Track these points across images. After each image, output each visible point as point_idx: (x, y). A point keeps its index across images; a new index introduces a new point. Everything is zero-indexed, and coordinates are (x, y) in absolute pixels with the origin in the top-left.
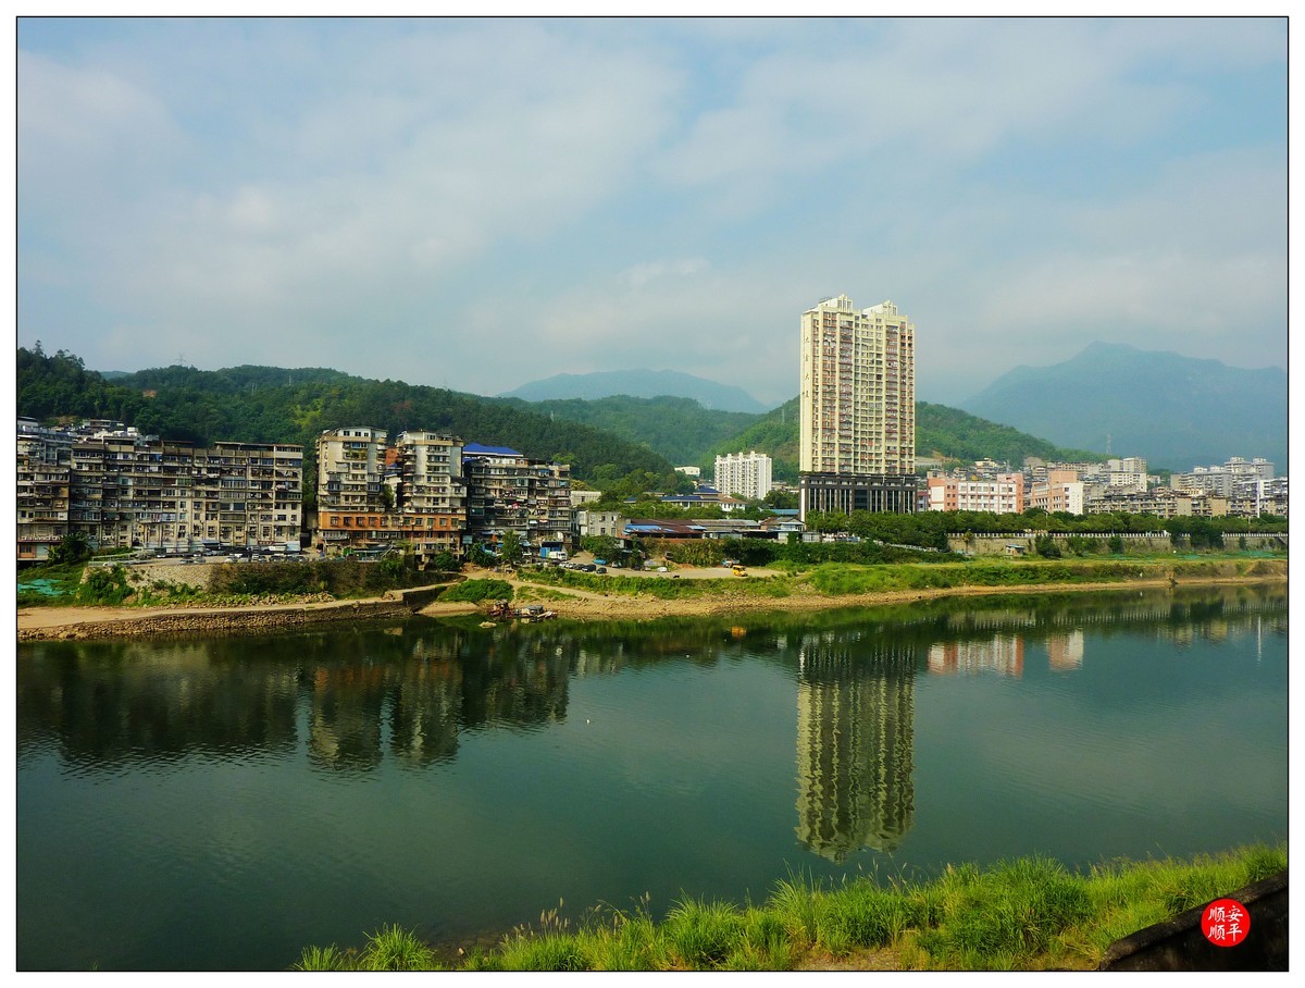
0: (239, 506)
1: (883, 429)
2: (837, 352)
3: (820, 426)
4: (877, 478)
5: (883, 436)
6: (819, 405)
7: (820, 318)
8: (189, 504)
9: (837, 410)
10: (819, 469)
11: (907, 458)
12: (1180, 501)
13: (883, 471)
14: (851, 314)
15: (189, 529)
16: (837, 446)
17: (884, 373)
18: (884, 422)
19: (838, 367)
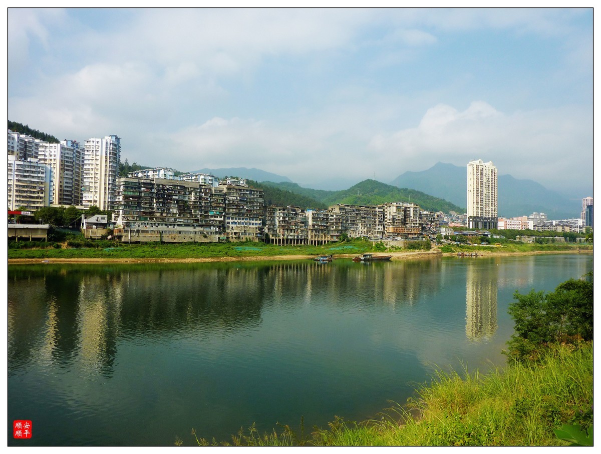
0: (370, 225)
1: (490, 203)
2: (480, 178)
3: (475, 201)
4: (489, 218)
5: (490, 205)
6: (475, 195)
7: (475, 166)
8: (360, 224)
9: (480, 196)
10: (475, 215)
11: (495, 212)
12: (558, 227)
13: (490, 216)
14: (482, 166)
15: (360, 232)
16: (480, 208)
18: (490, 201)
19: (480, 183)
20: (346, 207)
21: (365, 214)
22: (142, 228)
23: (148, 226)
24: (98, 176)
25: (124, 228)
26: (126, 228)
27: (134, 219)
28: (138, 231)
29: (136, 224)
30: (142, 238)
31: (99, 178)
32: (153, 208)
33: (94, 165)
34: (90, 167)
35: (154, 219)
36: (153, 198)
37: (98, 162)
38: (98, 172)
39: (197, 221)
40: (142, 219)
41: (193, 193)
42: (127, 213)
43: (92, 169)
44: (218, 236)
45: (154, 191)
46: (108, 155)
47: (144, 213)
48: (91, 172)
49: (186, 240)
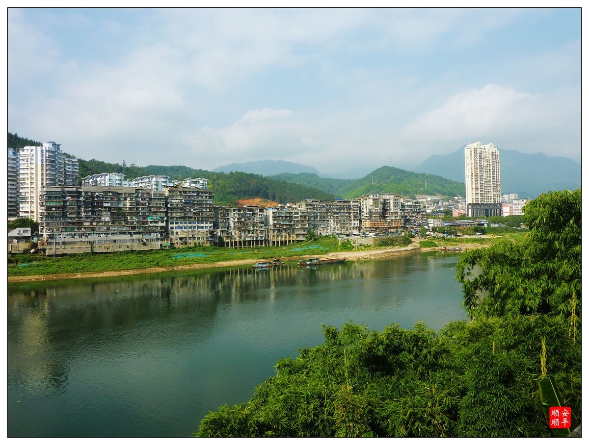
0: (344, 221)
1: (492, 188)
2: (478, 162)
3: (474, 187)
4: (491, 205)
5: (492, 190)
6: (474, 180)
7: (472, 150)
8: (332, 220)
9: (479, 182)
10: (474, 202)
11: (498, 198)
13: (492, 202)
14: (481, 148)
15: (332, 229)
16: (479, 194)
17: (491, 168)
18: (492, 185)
19: (478, 167)
20: (314, 203)
21: (337, 209)
22: (68, 239)
23: (76, 237)
24: (34, 185)
25: (47, 241)
26: (50, 241)
27: (59, 230)
28: (64, 243)
29: (61, 236)
30: (69, 250)
31: (35, 188)
32: (82, 218)
33: (29, 174)
34: (26, 176)
35: (83, 229)
36: (81, 206)
37: (34, 171)
38: (34, 181)
39: (133, 228)
40: (68, 230)
41: (128, 199)
42: (51, 224)
43: (28, 178)
44: (159, 243)
45: (82, 199)
46: (45, 163)
47: (70, 223)
48: (27, 181)
49: (122, 250)
